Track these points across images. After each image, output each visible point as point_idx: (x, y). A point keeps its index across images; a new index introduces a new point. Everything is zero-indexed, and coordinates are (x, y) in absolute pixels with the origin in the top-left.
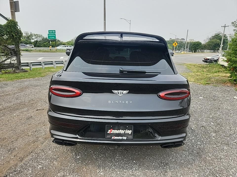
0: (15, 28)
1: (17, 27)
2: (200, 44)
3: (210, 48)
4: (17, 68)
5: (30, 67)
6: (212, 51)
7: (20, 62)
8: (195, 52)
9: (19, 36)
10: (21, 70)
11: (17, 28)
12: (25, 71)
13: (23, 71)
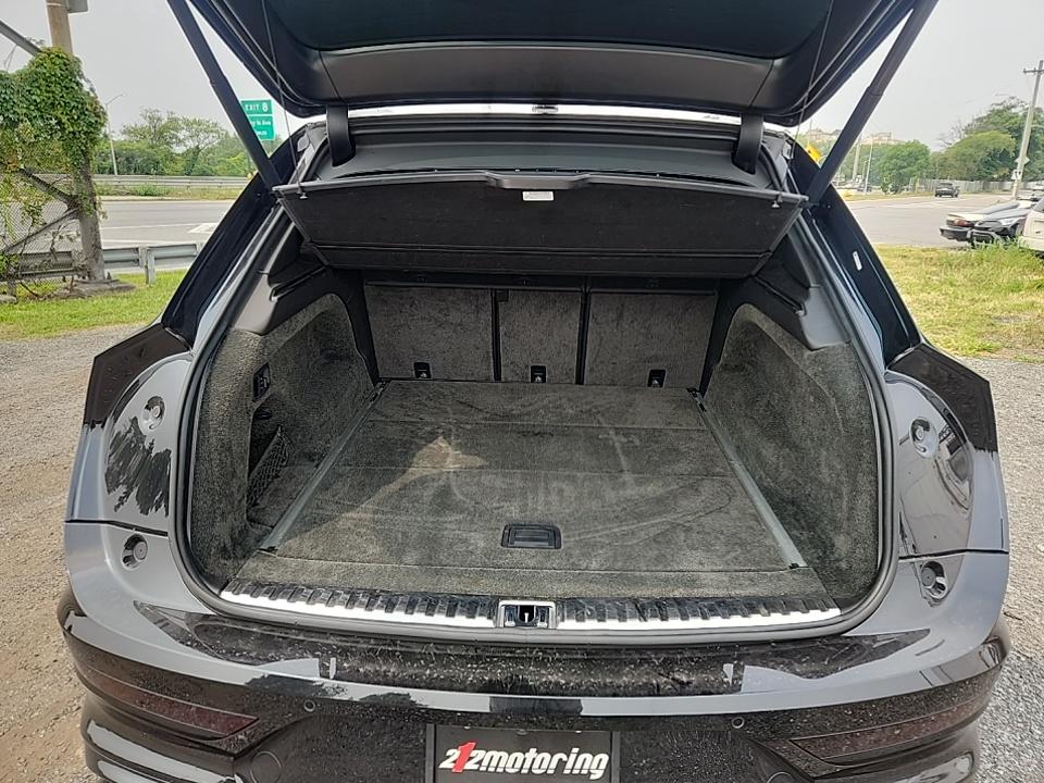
0: (67, 89)
1: (78, 84)
2: (924, 151)
3: (965, 172)
4: (86, 272)
5: (146, 267)
6: (977, 184)
7: (97, 246)
8: (896, 190)
9: (90, 125)
10: (100, 282)
11: (81, 89)
12: (120, 289)
13: (112, 290)
